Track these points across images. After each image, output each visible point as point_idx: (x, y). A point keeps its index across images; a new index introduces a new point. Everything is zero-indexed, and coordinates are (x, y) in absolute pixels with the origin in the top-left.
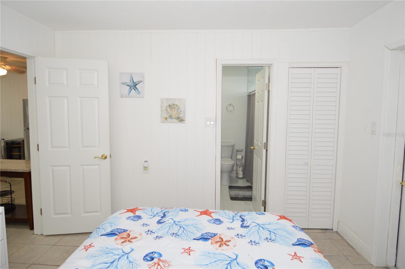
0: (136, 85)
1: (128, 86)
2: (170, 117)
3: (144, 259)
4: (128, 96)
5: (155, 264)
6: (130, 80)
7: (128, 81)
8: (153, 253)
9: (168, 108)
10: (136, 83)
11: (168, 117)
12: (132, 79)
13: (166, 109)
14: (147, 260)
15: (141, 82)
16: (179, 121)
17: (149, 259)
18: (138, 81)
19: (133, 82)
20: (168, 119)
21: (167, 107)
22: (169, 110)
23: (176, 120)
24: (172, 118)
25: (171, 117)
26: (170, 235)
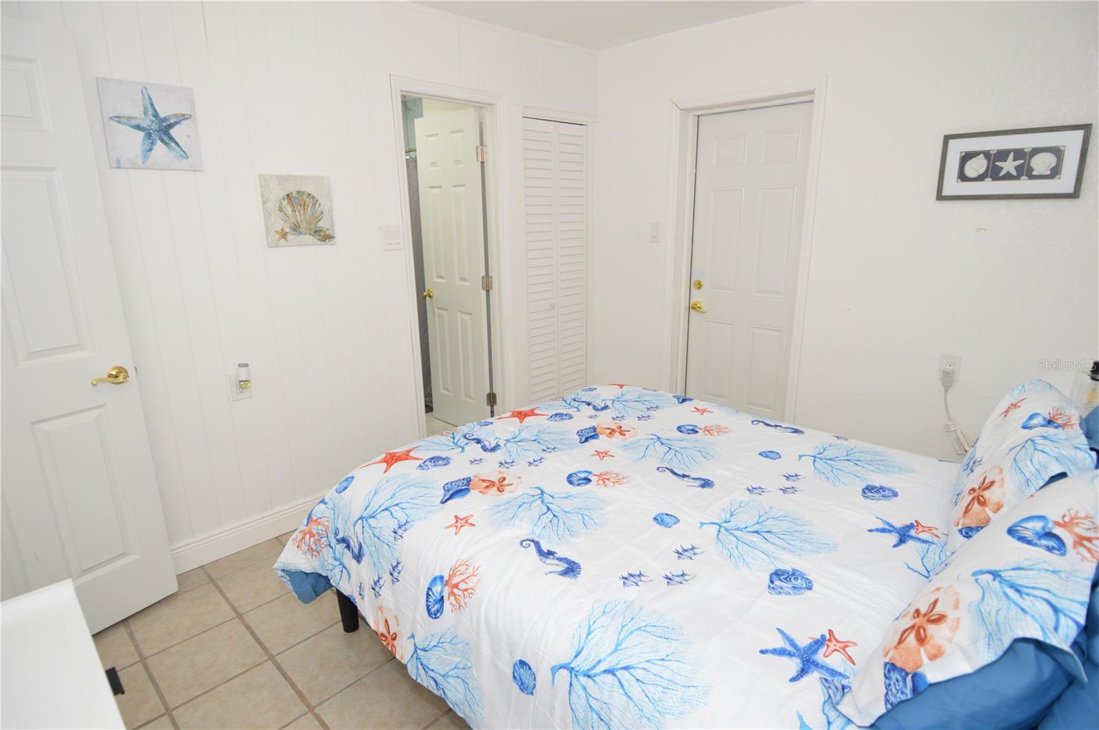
2: (294, 230)
3: (434, 616)
5: (452, 593)
7: (135, 110)
8: (428, 595)
9: (285, 203)
11: (287, 230)
12: (152, 105)
13: (280, 206)
14: (438, 611)
15: (185, 117)
16: (320, 240)
17: (437, 607)
18: (176, 115)
19: (156, 115)
20: (289, 237)
21: (283, 202)
22: (289, 210)
23: (311, 237)
24: (300, 233)
25: (296, 228)
26: (396, 543)
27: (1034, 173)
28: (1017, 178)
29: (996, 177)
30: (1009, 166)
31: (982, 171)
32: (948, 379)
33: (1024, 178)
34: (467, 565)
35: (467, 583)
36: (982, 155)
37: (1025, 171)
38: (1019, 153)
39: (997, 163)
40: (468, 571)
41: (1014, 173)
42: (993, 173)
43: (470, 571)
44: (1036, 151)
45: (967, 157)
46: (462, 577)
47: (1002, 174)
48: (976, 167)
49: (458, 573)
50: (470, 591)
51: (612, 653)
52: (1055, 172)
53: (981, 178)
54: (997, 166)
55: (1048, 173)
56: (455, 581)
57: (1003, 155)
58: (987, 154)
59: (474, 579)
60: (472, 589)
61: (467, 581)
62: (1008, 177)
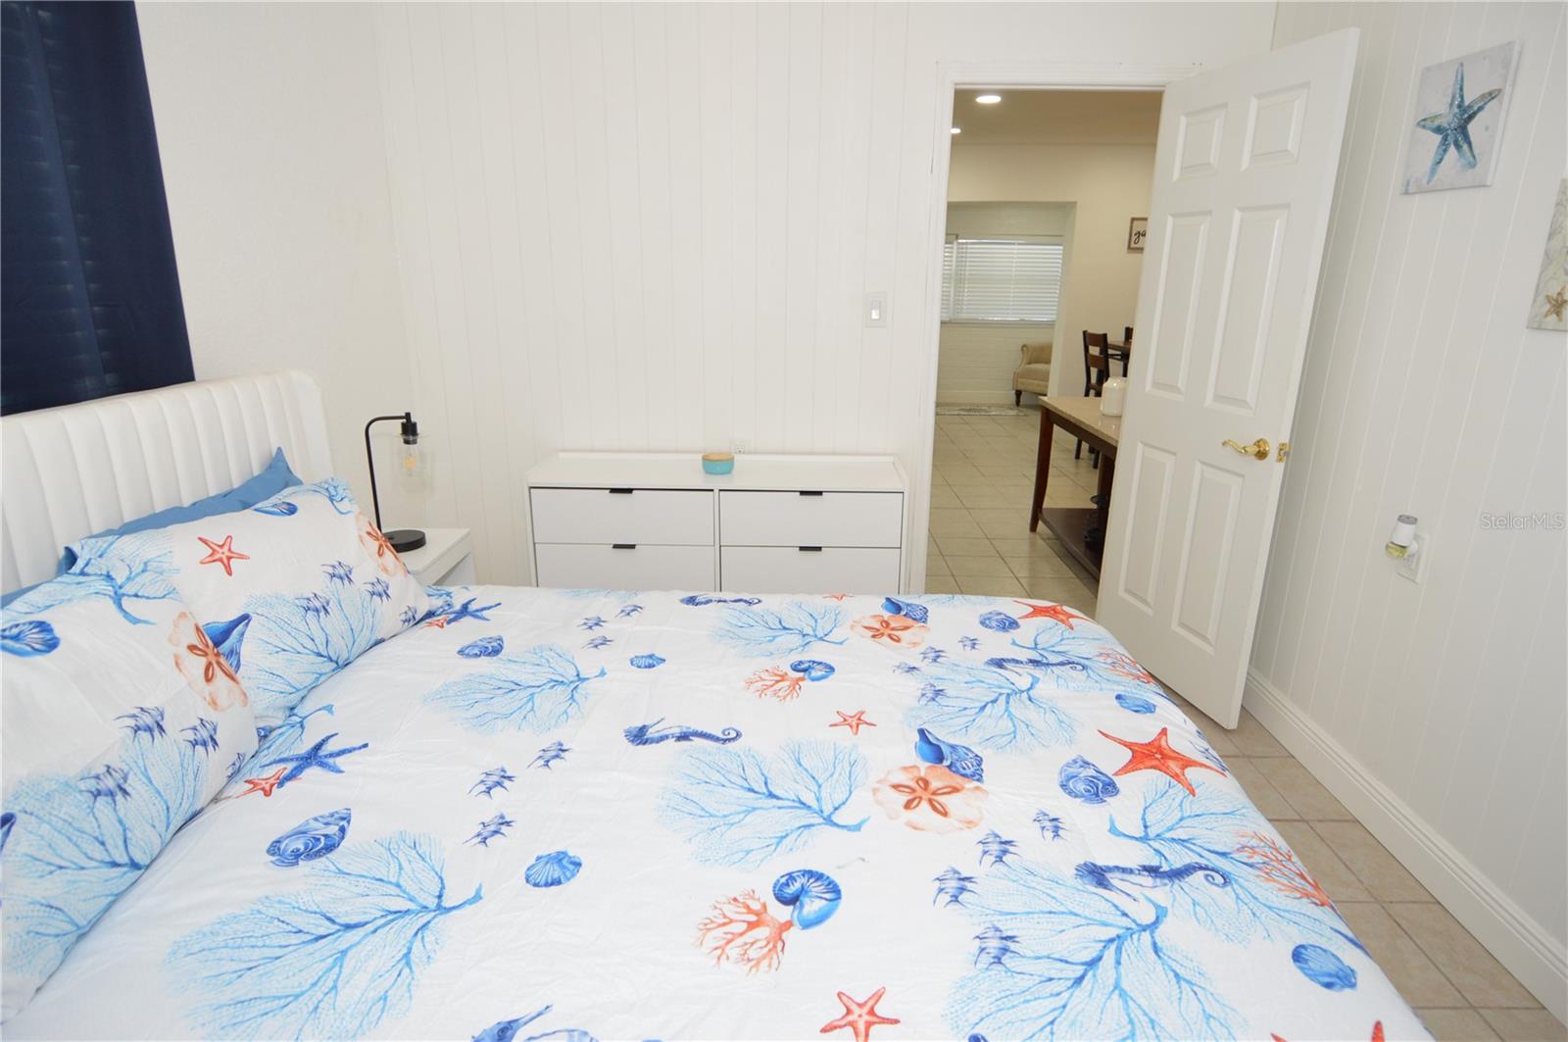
0: (1471, 117)
1: (1438, 130)
4: (1428, 183)
6: (1449, 100)
10: (1469, 107)
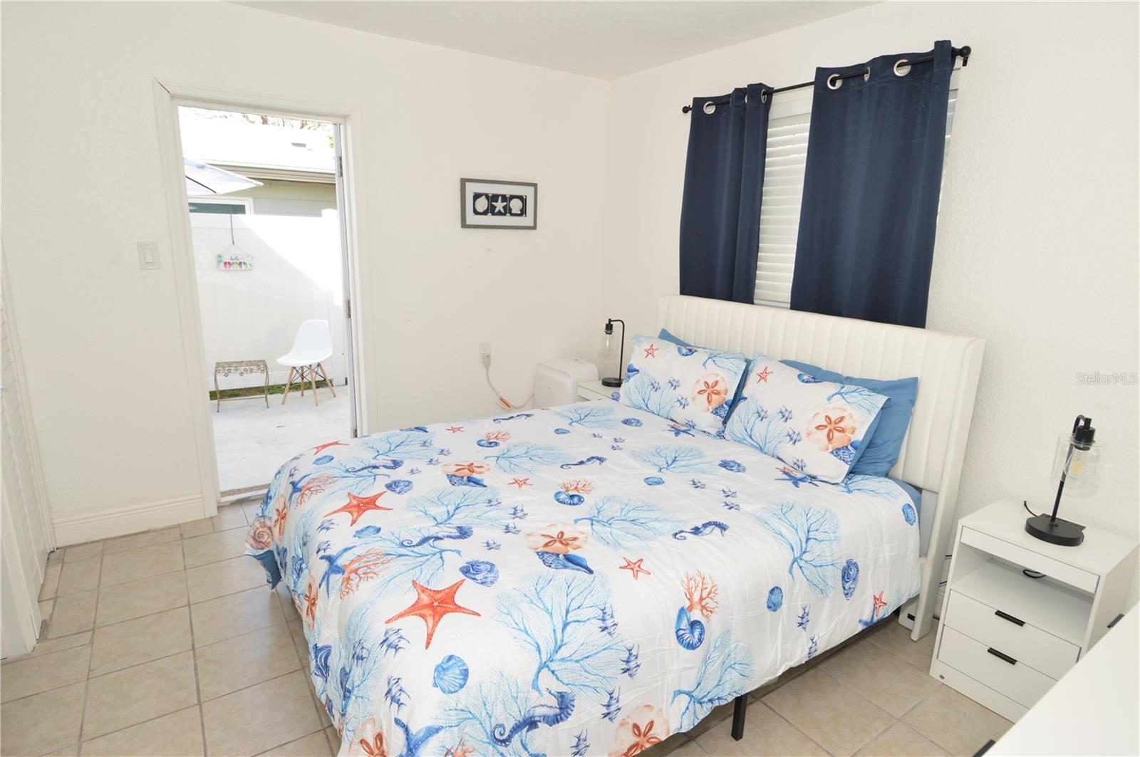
27: (513, 212)
28: (504, 214)
29: (493, 214)
30: (499, 205)
31: (485, 208)
32: (487, 360)
33: (508, 214)
34: (691, 579)
35: (706, 588)
36: (484, 197)
37: (507, 210)
38: (504, 198)
39: (493, 203)
40: (697, 580)
41: (503, 211)
42: (491, 210)
43: (699, 579)
44: (512, 197)
45: (477, 196)
46: (699, 589)
47: (496, 211)
48: (482, 204)
49: (693, 590)
50: (713, 590)
51: (797, 533)
52: (523, 212)
53: (485, 213)
54: (493, 206)
55: (519, 212)
56: (696, 598)
57: (494, 198)
58: (487, 196)
59: (707, 580)
60: (713, 587)
61: (705, 586)
62: (500, 213)
